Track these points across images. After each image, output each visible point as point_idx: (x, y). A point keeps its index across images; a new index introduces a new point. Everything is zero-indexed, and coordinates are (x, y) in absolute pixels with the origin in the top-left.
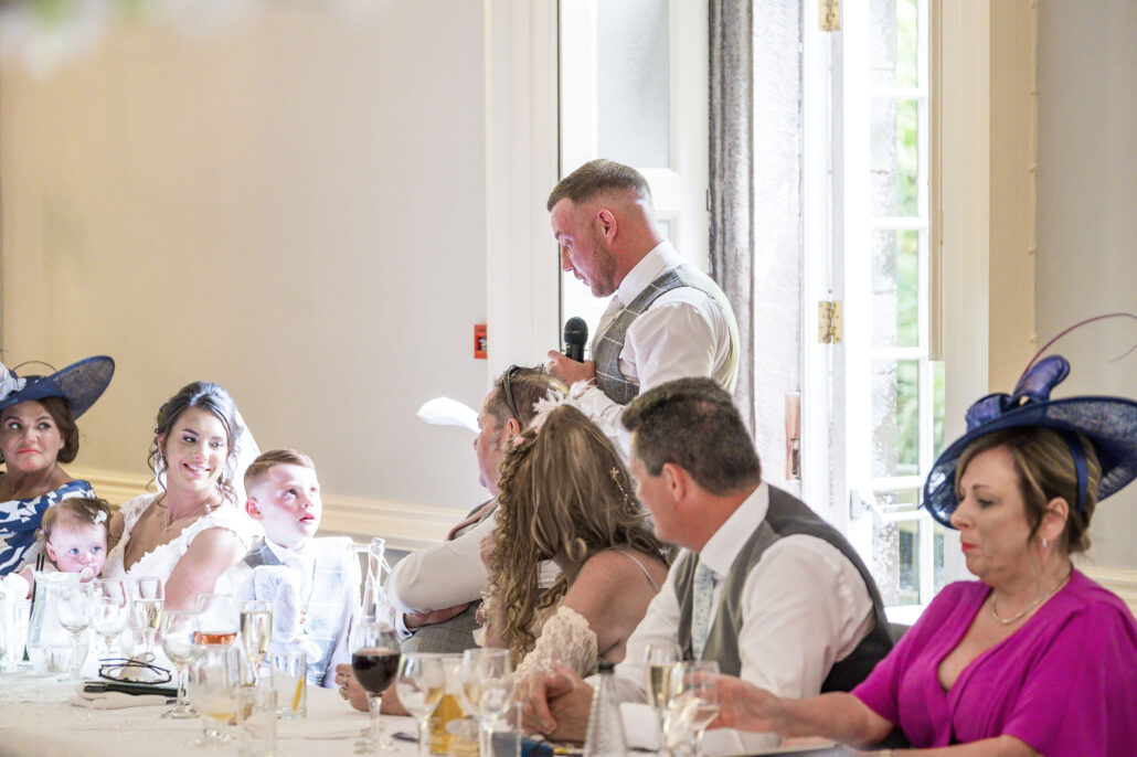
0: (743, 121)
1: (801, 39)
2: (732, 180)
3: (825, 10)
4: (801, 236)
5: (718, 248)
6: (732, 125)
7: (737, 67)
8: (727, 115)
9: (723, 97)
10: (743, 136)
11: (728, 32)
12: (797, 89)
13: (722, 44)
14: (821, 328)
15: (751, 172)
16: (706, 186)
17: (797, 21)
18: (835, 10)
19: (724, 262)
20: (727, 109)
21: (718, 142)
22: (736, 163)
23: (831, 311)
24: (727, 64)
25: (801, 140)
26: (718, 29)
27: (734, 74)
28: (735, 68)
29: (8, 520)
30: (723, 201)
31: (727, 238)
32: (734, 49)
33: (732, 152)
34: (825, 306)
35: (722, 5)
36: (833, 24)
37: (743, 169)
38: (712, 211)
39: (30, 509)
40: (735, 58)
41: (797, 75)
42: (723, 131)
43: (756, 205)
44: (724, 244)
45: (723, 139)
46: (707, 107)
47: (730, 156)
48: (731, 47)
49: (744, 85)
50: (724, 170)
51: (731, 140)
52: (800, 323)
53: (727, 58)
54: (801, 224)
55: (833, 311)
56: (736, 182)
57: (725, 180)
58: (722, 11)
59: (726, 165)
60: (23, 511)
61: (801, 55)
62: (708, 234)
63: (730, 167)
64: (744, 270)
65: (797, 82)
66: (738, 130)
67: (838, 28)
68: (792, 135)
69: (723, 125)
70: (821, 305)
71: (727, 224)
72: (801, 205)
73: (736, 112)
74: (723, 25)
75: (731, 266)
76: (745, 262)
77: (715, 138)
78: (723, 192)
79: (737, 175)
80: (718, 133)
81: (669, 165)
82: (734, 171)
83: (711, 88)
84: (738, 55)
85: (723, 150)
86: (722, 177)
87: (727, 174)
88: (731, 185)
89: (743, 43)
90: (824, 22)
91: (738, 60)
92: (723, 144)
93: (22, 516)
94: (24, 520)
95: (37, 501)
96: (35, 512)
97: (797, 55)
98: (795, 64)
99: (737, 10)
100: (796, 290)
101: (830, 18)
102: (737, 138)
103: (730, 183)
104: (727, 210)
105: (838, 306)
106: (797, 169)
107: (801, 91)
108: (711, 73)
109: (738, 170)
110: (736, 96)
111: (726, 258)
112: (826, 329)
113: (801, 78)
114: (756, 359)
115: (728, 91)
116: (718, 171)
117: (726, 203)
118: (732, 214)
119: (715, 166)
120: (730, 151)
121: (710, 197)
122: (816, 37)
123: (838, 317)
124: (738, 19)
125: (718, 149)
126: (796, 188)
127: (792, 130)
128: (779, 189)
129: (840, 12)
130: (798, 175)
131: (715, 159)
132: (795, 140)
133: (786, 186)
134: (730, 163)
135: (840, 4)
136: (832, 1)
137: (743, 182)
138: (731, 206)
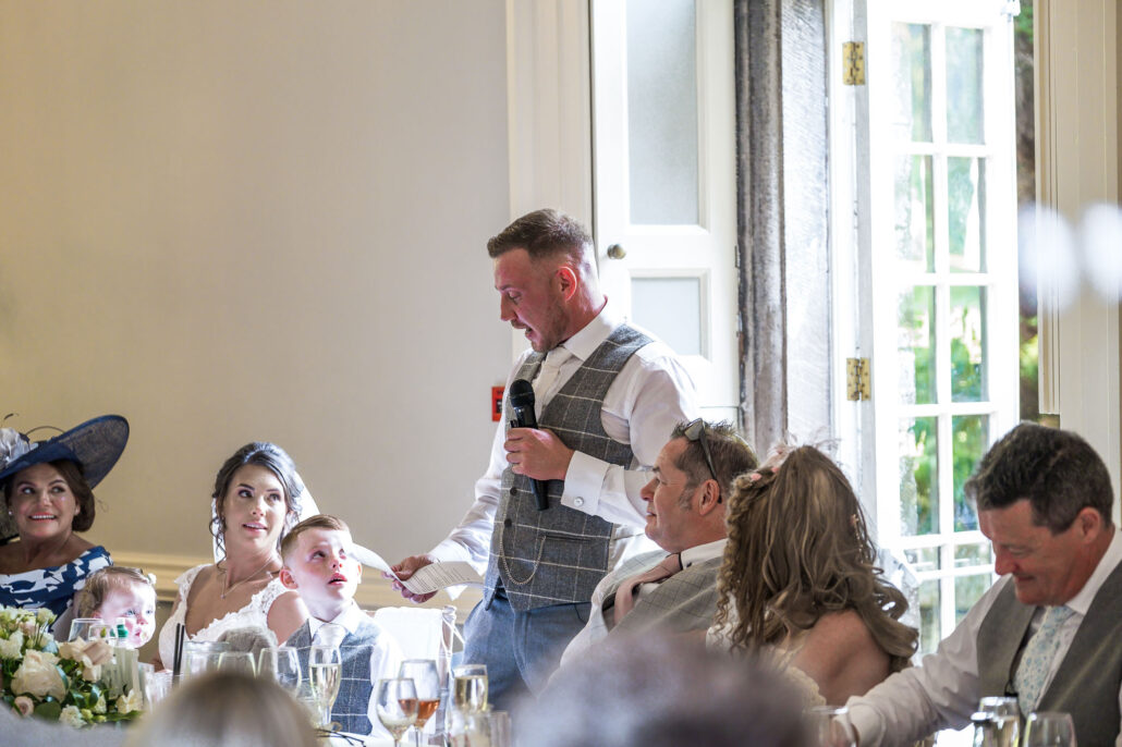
0: (774, 175)
1: (827, 92)
2: (763, 236)
3: (849, 65)
4: (829, 293)
5: (749, 305)
6: (762, 180)
7: (767, 122)
8: (757, 172)
9: (752, 153)
10: (774, 192)
11: (756, 86)
12: (823, 143)
13: (750, 98)
14: (849, 385)
15: (782, 227)
16: (734, 242)
17: (823, 75)
18: (859, 64)
19: (755, 320)
20: (756, 164)
21: (748, 198)
22: (767, 219)
23: (860, 369)
24: (756, 119)
25: (829, 196)
26: (746, 83)
27: (763, 128)
28: (764, 122)
29: (33, 589)
30: (753, 257)
31: (758, 295)
32: (763, 103)
33: (763, 208)
34: (853, 363)
35: (750, 59)
36: (857, 79)
37: (774, 225)
38: (742, 268)
39: (58, 577)
40: (764, 112)
41: (824, 129)
42: (753, 187)
43: (788, 261)
44: (755, 301)
45: (752, 195)
46: (734, 162)
47: (761, 211)
48: (761, 101)
49: (774, 140)
50: (753, 226)
51: (761, 196)
52: (829, 380)
53: (755, 113)
54: (829, 282)
55: (861, 368)
56: (766, 238)
57: (755, 236)
58: (750, 66)
59: (756, 220)
60: (50, 580)
61: (827, 111)
62: (737, 291)
63: (761, 223)
64: (776, 328)
65: (824, 137)
66: (768, 186)
67: (863, 82)
68: (820, 191)
69: (753, 181)
70: (849, 363)
71: (758, 280)
72: (829, 260)
73: (765, 167)
74: (752, 80)
75: (762, 324)
76: (777, 319)
77: (744, 194)
78: (753, 248)
79: (768, 232)
80: (747, 189)
81: (698, 222)
82: (765, 227)
83: (738, 143)
84: (768, 110)
85: (753, 206)
86: (753, 234)
87: (757, 230)
88: (761, 242)
89: (772, 97)
90: (848, 76)
91: (768, 115)
92: (752, 200)
93: (48, 585)
94: (50, 589)
95: (64, 568)
96: (62, 581)
97: (822, 109)
98: (822, 118)
99: (766, 65)
100: (826, 347)
101: (854, 73)
102: (768, 194)
103: (761, 239)
104: (759, 267)
105: (866, 365)
106: (825, 225)
107: (827, 146)
108: (739, 129)
109: (769, 226)
110: (766, 151)
111: (758, 315)
112: (854, 386)
113: (827, 132)
114: (789, 418)
115: (758, 145)
116: (748, 228)
117: (757, 259)
118: (763, 271)
119: (744, 222)
120: (760, 207)
121: (738, 254)
122: (841, 92)
123: (866, 374)
124: (767, 73)
125: (748, 204)
126: (824, 244)
127: (820, 185)
128: (809, 245)
129: (865, 65)
130: (825, 231)
131: (744, 216)
132: (823, 195)
133: (815, 242)
134: (760, 219)
135: (865, 56)
136: (856, 54)
137: (774, 238)
138: (763, 263)
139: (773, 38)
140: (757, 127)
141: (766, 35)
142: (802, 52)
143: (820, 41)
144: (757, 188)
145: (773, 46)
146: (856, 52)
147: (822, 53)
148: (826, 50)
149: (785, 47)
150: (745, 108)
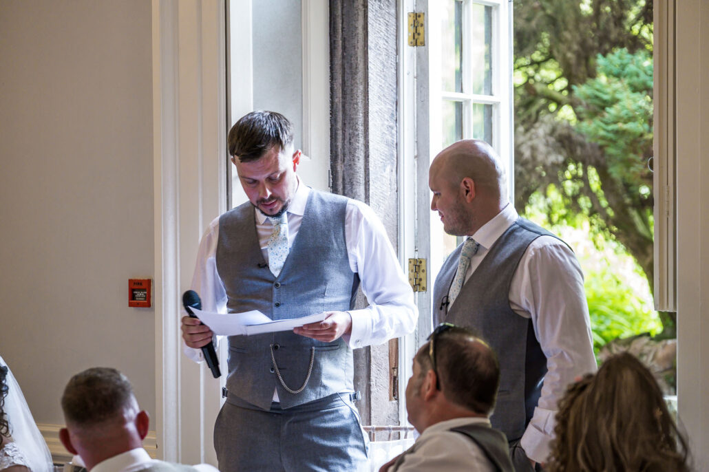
0: (361, 115)
1: (397, 51)
2: (352, 163)
3: (412, 30)
4: (398, 208)
6: (352, 119)
7: (356, 73)
8: (348, 112)
9: (344, 97)
10: (361, 128)
11: (348, 44)
12: (395, 91)
13: (343, 54)
14: (410, 279)
15: (367, 157)
16: (329, 168)
17: (395, 38)
18: (420, 30)
20: (347, 106)
21: (340, 132)
22: (355, 149)
24: (347, 70)
25: (398, 132)
26: (339, 43)
27: (353, 79)
28: (354, 74)
30: (344, 179)
32: (353, 59)
33: (352, 140)
34: (413, 262)
35: (342, 23)
36: (419, 41)
37: (360, 154)
38: (334, 187)
40: (354, 65)
41: (395, 80)
42: (344, 124)
43: (371, 183)
45: (344, 130)
46: (329, 105)
47: (350, 143)
48: (351, 57)
49: (361, 88)
50: (344, 155)
51: (351, 131)
53: (346, 66)
54: (398, 199)
55: (419, 266)
56: (354, 164)
57: (346, 162)
58: (343, 28)
59: (347, 150)
61: (397, 65)
63: (350, 153)
65: (395, 86)
66: (356, 123)
67: (423, 44)
68: (392, 129)
69: (344, 119)
70: (410, 262)
72: (398, 182)
73: (354, 108)
74: (344, 40)
77: (336, 130)
78: (344, 172)
79: (356, 159)
80: (339, 125)
82: (354, 156)
83: (332, 89)
84: (356, 64)
85: (344, 139)
86: (343, 161)
87: (347, 158)
88: (351, 167)
89: (360, 54)
90: (412, 40)
91: (357, 68)
92: (344, 134)
97: (394, 64)
98: (394, 71)
99: (356, 28)
101: (416, 37)
102: (356, 130)
103: (350, 165)
104: (348, 187)
105: (423, 264)
106: (395, 156)
107: (397, 93)
108: (332, 78)
109: (356, 155)
110: (355, 96)
112: (414, 280)
113: (397, 83)
115: (348, 92)
116: (340, 156)
117: (347, 180)
119: (336, 152)
120: (350, 139)
121: (331, 176)
122: (408, 51)
123: (423, 271)
124: (356, 35)
125: (340, 137)
126: (394, 170)
127: (392, 124)
128: (385, 170)
129: (426, 32)
130: (395, 160)
131: (336, 146)
132: (394, 132)
133: (388, 168)
134: (350, 150)
135: (425, 25)
136: (418, 22)
137: (360, 164)
138: (352, 184)
139: (361, 7)
140: (347, 77)
141: (355, 5)
142: (381, 20)
143: (393, 11)
144: (347, 126)
145: (361, 13)
146: (418, 21)
147: (395, 20)
148: (397, 18)
149: (370, 15)
150: (338, 61)
